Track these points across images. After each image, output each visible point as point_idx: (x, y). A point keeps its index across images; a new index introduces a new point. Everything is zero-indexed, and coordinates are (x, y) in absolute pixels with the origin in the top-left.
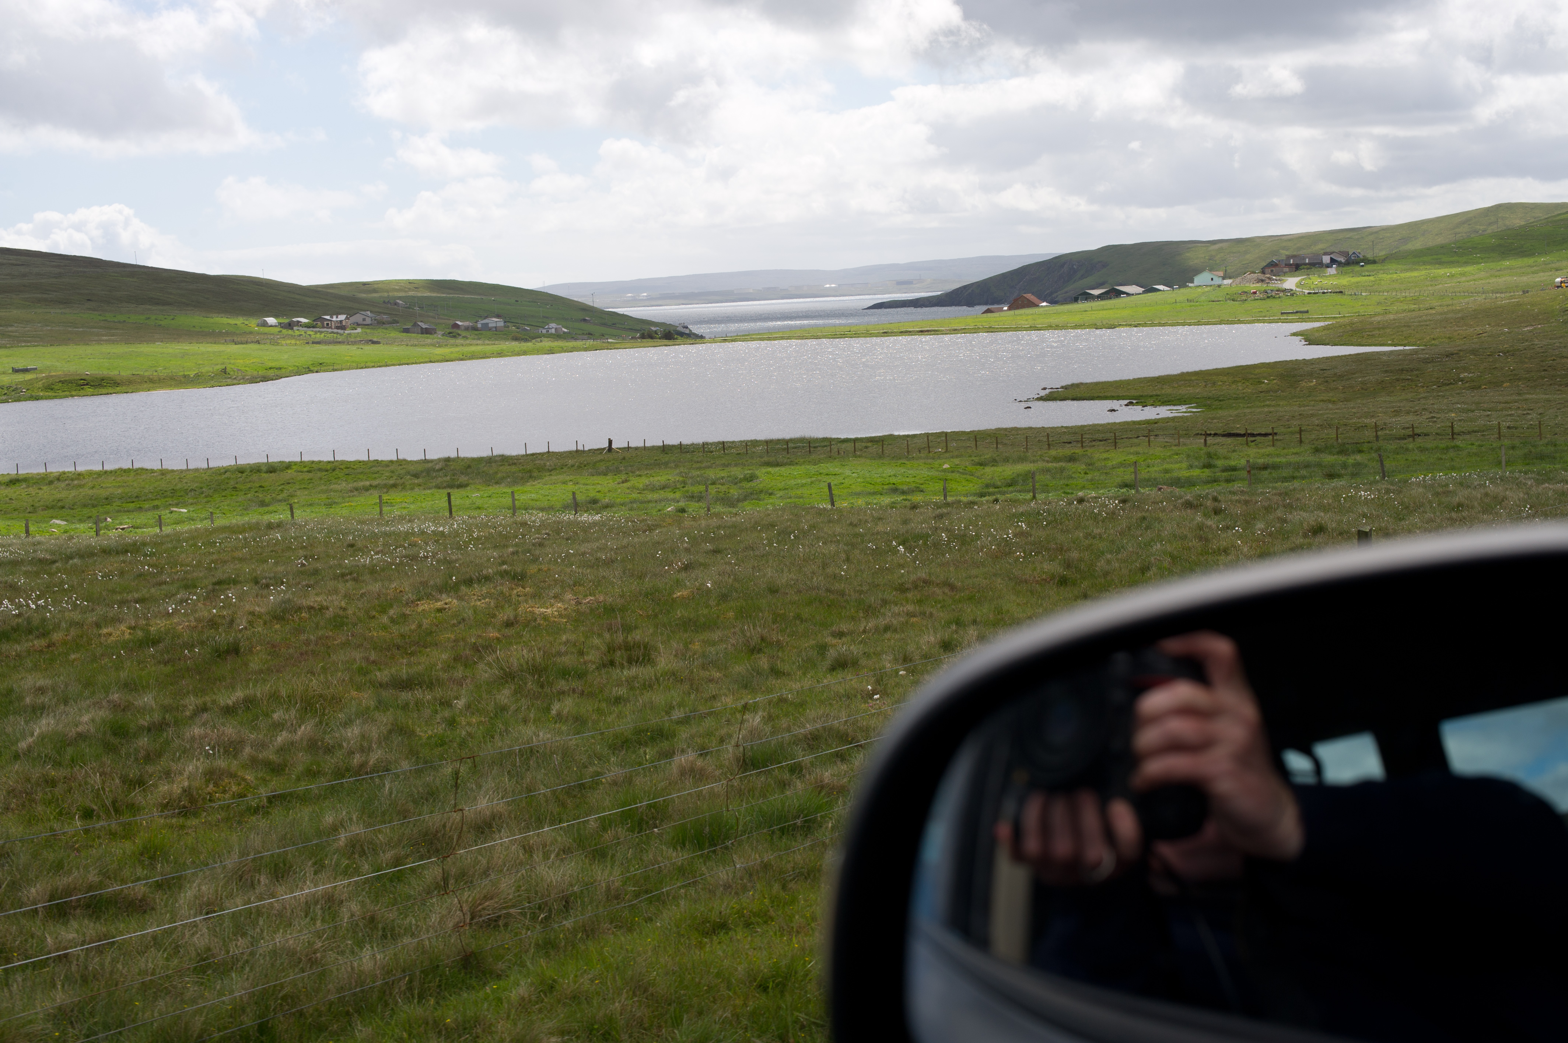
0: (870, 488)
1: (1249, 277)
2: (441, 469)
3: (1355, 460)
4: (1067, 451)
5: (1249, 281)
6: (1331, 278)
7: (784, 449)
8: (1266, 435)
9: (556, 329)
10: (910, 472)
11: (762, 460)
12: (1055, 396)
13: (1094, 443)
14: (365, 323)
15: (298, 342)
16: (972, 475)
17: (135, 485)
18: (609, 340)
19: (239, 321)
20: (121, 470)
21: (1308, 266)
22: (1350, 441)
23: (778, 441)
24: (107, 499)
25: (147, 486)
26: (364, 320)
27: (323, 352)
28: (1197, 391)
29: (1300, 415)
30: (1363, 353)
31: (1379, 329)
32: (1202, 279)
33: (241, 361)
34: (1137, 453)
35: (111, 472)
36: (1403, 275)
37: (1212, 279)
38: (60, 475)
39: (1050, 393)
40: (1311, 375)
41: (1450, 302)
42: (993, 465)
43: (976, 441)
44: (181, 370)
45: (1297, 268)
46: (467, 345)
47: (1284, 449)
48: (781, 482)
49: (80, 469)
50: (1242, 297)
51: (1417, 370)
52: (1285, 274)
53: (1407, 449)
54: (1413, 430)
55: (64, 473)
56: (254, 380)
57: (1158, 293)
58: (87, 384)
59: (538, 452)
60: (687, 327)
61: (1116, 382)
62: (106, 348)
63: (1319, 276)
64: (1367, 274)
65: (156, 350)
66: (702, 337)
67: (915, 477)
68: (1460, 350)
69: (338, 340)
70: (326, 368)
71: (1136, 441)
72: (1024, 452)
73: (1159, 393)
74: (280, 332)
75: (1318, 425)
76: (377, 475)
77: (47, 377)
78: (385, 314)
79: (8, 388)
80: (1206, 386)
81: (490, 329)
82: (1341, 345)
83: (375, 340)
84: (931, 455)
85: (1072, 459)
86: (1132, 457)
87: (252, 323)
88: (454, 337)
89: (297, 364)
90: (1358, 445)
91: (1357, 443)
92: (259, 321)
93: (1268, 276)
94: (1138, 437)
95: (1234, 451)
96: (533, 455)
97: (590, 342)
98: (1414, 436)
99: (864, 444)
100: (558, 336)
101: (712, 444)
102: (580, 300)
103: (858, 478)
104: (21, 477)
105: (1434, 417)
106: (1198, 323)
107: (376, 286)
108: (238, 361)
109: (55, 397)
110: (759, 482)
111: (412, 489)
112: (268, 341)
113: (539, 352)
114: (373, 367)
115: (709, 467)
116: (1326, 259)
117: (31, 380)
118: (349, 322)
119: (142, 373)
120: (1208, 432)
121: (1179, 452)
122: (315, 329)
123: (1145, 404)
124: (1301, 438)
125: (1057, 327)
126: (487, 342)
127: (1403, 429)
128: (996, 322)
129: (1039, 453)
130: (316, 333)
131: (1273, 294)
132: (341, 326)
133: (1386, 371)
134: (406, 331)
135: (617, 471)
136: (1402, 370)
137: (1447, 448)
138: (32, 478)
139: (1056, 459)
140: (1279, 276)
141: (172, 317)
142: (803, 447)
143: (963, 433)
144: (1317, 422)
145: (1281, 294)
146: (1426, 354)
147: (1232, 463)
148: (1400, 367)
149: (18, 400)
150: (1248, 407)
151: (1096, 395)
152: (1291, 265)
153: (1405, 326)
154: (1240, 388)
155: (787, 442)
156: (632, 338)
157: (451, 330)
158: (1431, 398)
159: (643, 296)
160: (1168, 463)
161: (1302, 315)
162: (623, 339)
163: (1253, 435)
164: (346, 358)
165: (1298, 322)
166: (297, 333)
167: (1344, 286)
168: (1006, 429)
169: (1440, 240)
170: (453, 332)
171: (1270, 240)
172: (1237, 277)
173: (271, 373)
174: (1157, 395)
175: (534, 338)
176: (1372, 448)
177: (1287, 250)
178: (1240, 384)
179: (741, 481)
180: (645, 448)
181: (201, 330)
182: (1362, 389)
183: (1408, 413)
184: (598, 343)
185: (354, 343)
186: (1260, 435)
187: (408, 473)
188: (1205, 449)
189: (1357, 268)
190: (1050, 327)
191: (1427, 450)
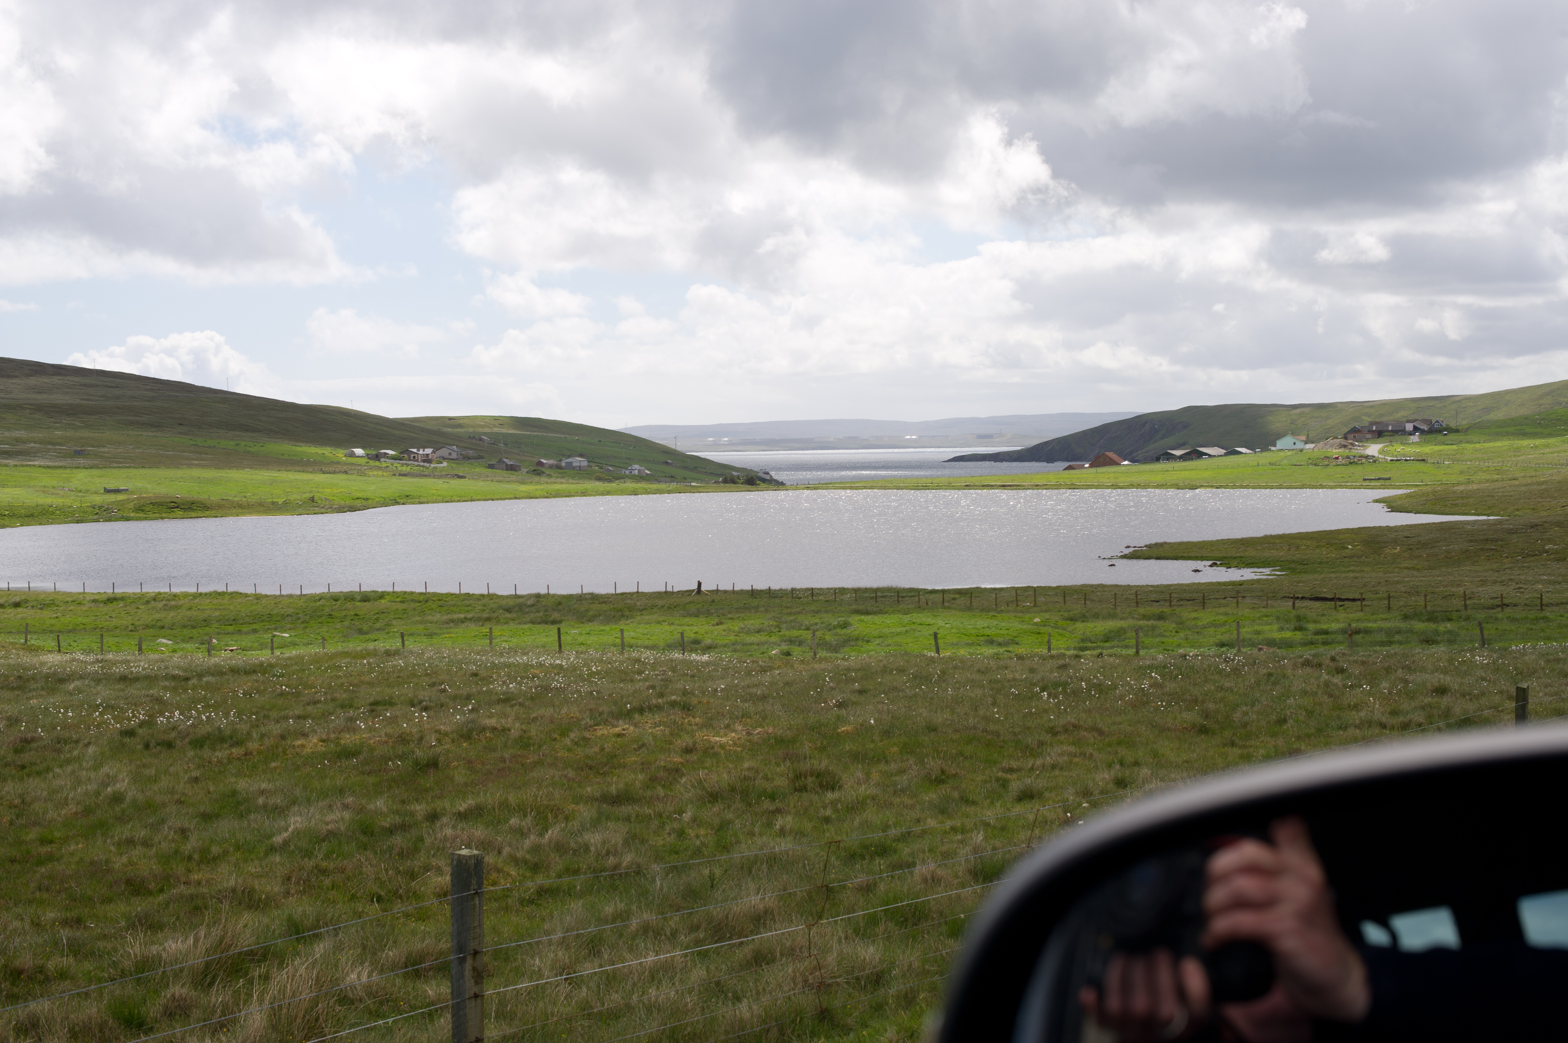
0: (966, 639)
1: (1331, 441)
2: (533, 605)
3: (1445, 628)
4: (1156, 609)
5: (1332, 446)
6: (1414, 446)
7: (872, 598)
8: (1354, 600)
9: (639, 471)
10: (1004, 624)
11: (851, 608)
12: (1139, 554)
13: (1181, 603)
14: (450, 457)
15: (385, 474)
16: (1065, 630)
17: (232, 607)
18: (693, 484)
19: (327, 451)
20: (216, 593)
21: (1391, 433)
22: (1438, 609)
23: (866, 590)
24: (205, 621)
25: (243, 610)
26: (450, 454)
27: (409, 484)
28: (1281, 554)
29: (1386, 581)
30: (1447, 522)
31: (1462, 498)
32: (1286, 442)
33: (329, 490)
34: (1227, 614)
35: (206, 594)
36: (1486, 445)
37: (1295, 444)
38: (156, 596)
39: (1134, 551)
40: (1395, 542)
41: (1533, 474)
42: (1083, 621)
43: (1064, 597)
44: (270, 496)
45: (1379, 434)
46: (551, 483)
47: (1373, 614)
48: (875, 630)
49: (175, 590)
50: (1326, 461)
51: (1501, 540)
52: (1367, 440)
53: (1496, 619)
54: (1502, 600)
55: (160, 593)
56: (341, 510)
57: (1240, 456)
58: (177, 507)
59: (628, 591)
60: (768, 473)
61: (1199, 542)
62: (196, 472)
63: (1402, 443)
64: (1450, 442)
65: (246, 476)
66: (782, 484)
67: (1008, 629)
68: (1545, 522)
69: (422, 473)
70: (412, 500)
71: (1223, 601)
72: (1112, 609)
73: (1242, 555)
74: (368, 463)
75: (1405, 592)
76: (469, 608)
77: (138, 499)
78: (471, 449)
79: (100, 507)
80: (1289, 550)
81: (574, 468)
82: (1424, 513)
83: (461, 474)
84: (1019, 608)
85: (1161, 617)
86: (1221, 617)
87: (340, 454)
88: (539, 474)
89: (384, 496)
90: (1448, 614)
91: (1446, 611)
92: (345, 451)
93: (1351, 441)
94: (1225, 598)
95: (1323, 615)
96: (622, 594)
97: (673, 485)
98: (1503, 606)
99: (952, 596)
100: (641, 478)
101: (799, 590)
102: (661, 443)
103: (952, 628)
104: (118, 596)
105: (1522, 588)
106: (1280, 487)
107: (461, 421)
108: (326, 490)
109: (146, 519)
110: (853, 629)
111: (506, 623)
112: (356, 472)
113: (622, 492)
114: (459, 501)
115: (799, 613)
116: (1409, 427)
117: (123, 500)
118: (435, 456)
119: (231, 498)
120: (1296, 596)
121: (1268, 614)
122: (401, 462)
123: (1229, 566)
124: (1389, 604)
125: (1138, 486)
126: (571, 481)
127: (1492, 598)
128: (1078, 478)
129: (1128, 610)
130: (403, 465)
131: (1356, 460)
132: (427, 460)
133: (1471, 541)
134: (491, 467)
135: (708, 614)
136: (1487, 540)
137: (1537, 619)
138: (129, 597)
139: (1145, 617)
140: (1361, 442)
141: (261, 444)
142: (891, 596)
143: (1050, 588)
144: (1403, 589)
145: (1364, 460)
146: (1510, 524)
147: (1325, 627)
148: (1485, 537)
149: (110, 520)
150: (1332, 572)
151: (1180, 555)
152: (1374, 431)
153: (1488, 496)
154: (1324, 553)
155: (877, 590)
156: (715, 482)
157: (535, 468)
158: (1516, 569)
159: (725, 441)
160: (1259, 625)
161: (1384, 481)
162: (706, 483)
163: (1340, 600)
164: (432, 492)
165: (1380, 488)
166: (384, 465)
167: (1426, 454)
168: (1092, 586)
169: (1523, 411)
170: (538, 470)
171: (1352, 405)
172: (1319, 442)
173: (358, 503)
174: (1241, 557)
175: (617, 479)
176: (1460, 617)
177: (1369, 416)
178: (1324, 549)
179: (835, 627)
180: (733, 592)
181: (289, 458)
182: (1446, 557)
183: (1495, 582)
184: (681, 486)
185: (440, 477)
186: (1347, 599)
187: (500, 607)
188: (1294, 612)
189: (1440, 437)
190: (1131, 486)
191: (1517, 620)
